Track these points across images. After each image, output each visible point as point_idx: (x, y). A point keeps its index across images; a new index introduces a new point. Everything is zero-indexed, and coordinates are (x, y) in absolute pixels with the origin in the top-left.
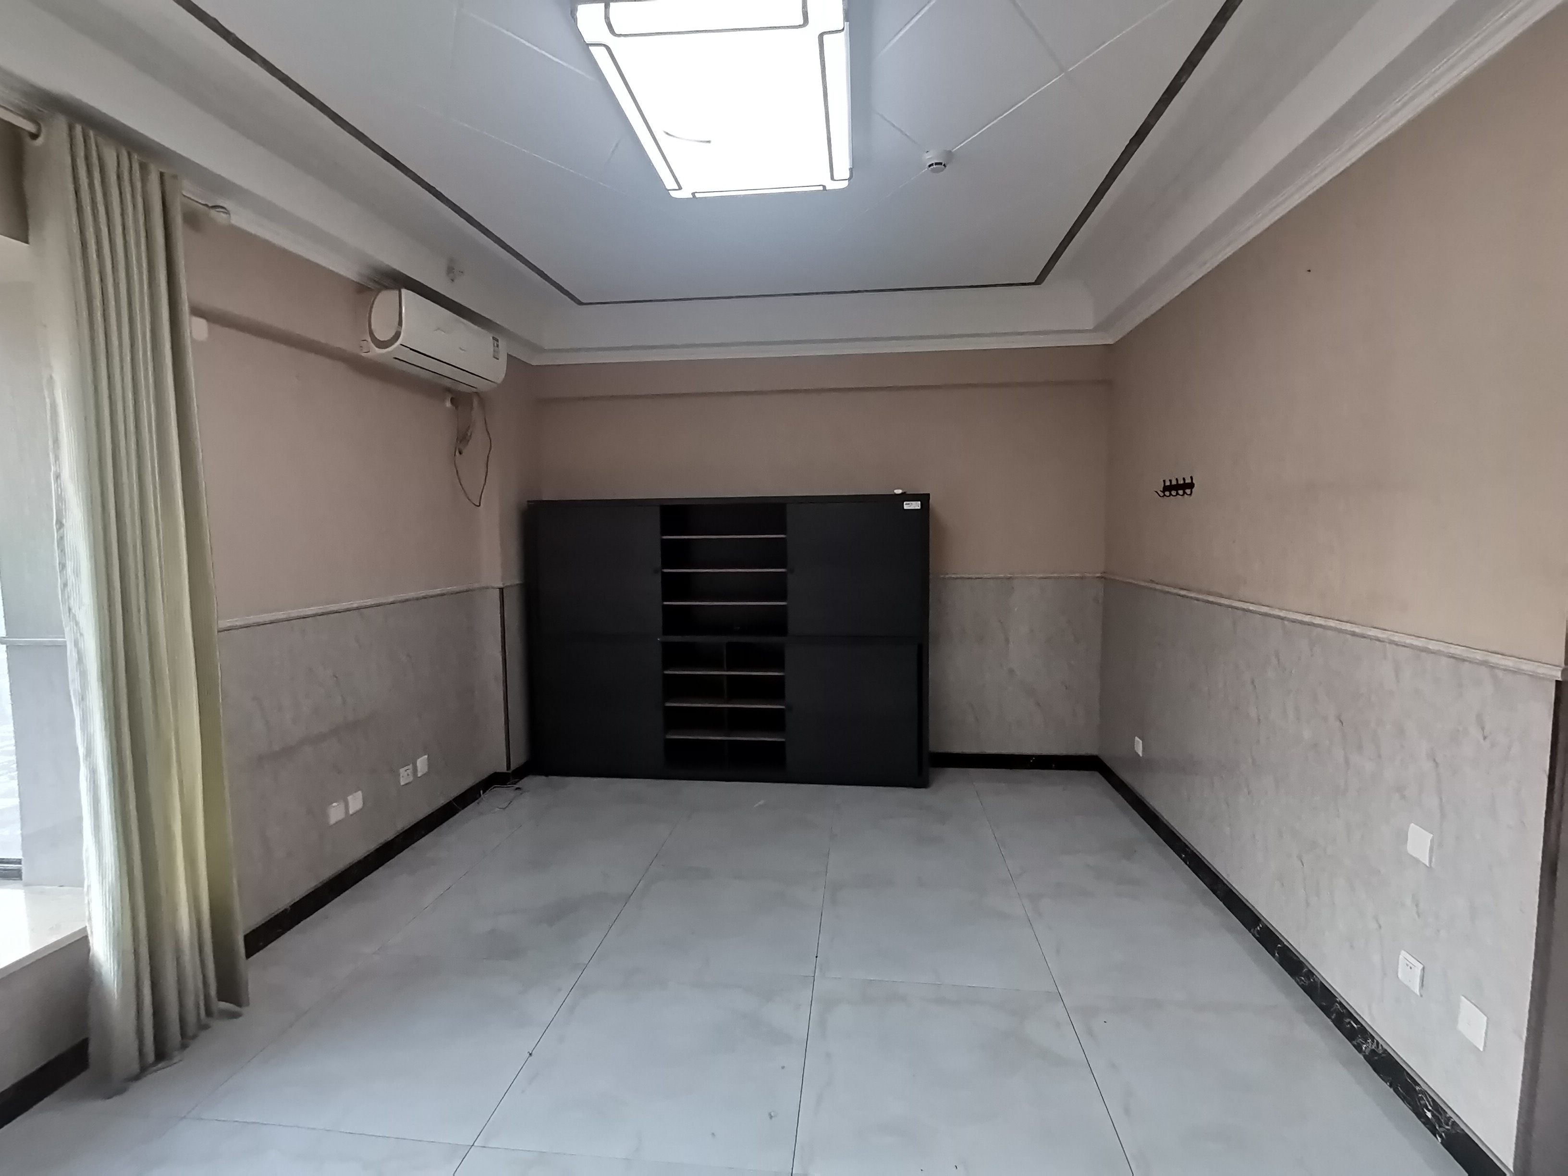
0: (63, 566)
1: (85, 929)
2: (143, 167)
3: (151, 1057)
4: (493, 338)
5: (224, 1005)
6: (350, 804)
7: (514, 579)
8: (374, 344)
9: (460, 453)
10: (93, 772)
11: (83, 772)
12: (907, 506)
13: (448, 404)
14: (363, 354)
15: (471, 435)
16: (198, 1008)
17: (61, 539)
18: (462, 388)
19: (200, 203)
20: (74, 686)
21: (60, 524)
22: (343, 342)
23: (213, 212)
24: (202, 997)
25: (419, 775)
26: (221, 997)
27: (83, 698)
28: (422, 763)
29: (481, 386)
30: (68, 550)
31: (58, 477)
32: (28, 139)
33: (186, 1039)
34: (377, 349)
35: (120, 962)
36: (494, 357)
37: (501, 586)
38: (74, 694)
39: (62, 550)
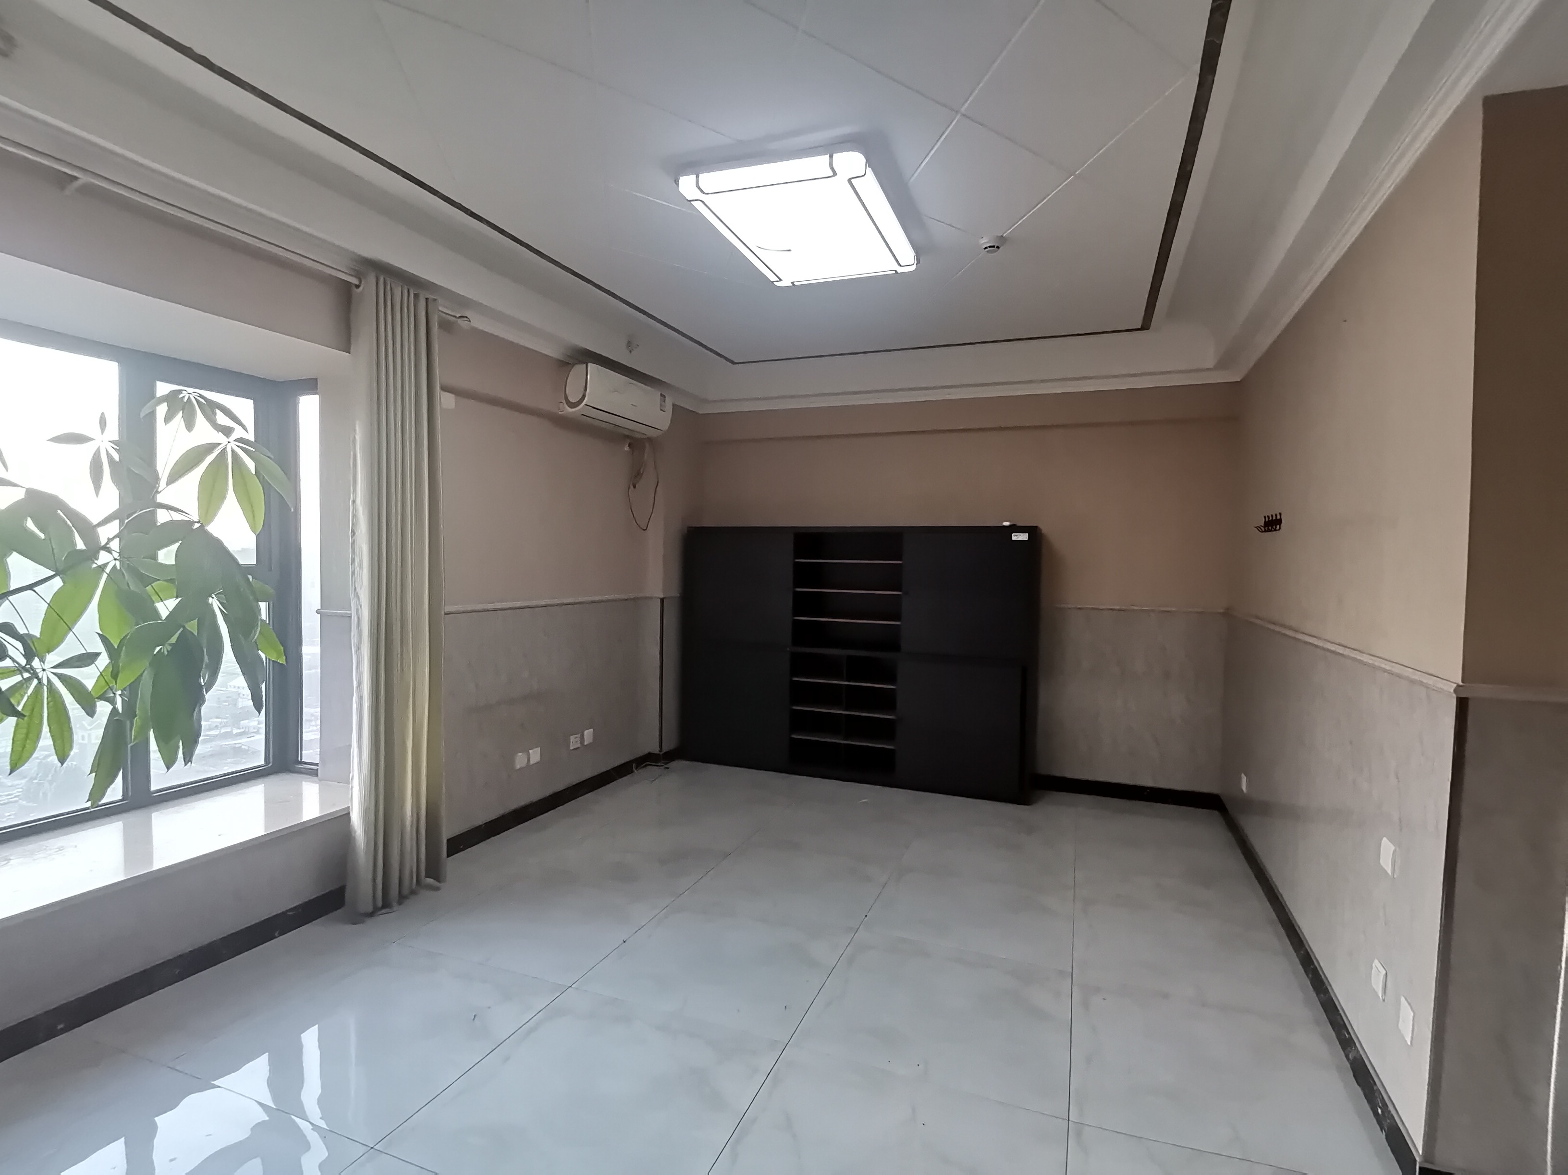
0: (353, 560)
1: (349, 807)
2: (416, 296)
3: (380, 903)
4: (661, 394)
5: (430, 881)
6: (531, 756)
7: (675, 591)
8: (567, 405)
9: (635, 487)
10: (361, 698)
11: (355, 698)
12: (1016, 537)
13: (627, 448)
14: (560, 413)
15: (643, 472)
16: (412, 878)
17: (353, 543)
18: (637, 436)
19: (451, 315)
20: (354, 641)
21: (353, 533)
22: (545, 404)
23: (460, 321)
24: (415, 870)
25: (586, 744)
26: (428, 876)
27: (359, 648)
28: (588, 734)
29: (651, 433)
30: (357, 550)
31: (354, 502)
32: (354, 287)
33: (402, 898)
34: (568, 408)
35: (366, 832)
36: (661, 410)
37: (662, 596)
38: (354, 645)
39: (354, 552)
